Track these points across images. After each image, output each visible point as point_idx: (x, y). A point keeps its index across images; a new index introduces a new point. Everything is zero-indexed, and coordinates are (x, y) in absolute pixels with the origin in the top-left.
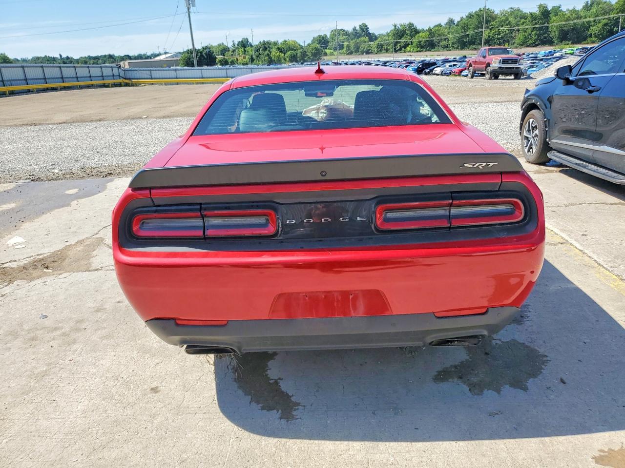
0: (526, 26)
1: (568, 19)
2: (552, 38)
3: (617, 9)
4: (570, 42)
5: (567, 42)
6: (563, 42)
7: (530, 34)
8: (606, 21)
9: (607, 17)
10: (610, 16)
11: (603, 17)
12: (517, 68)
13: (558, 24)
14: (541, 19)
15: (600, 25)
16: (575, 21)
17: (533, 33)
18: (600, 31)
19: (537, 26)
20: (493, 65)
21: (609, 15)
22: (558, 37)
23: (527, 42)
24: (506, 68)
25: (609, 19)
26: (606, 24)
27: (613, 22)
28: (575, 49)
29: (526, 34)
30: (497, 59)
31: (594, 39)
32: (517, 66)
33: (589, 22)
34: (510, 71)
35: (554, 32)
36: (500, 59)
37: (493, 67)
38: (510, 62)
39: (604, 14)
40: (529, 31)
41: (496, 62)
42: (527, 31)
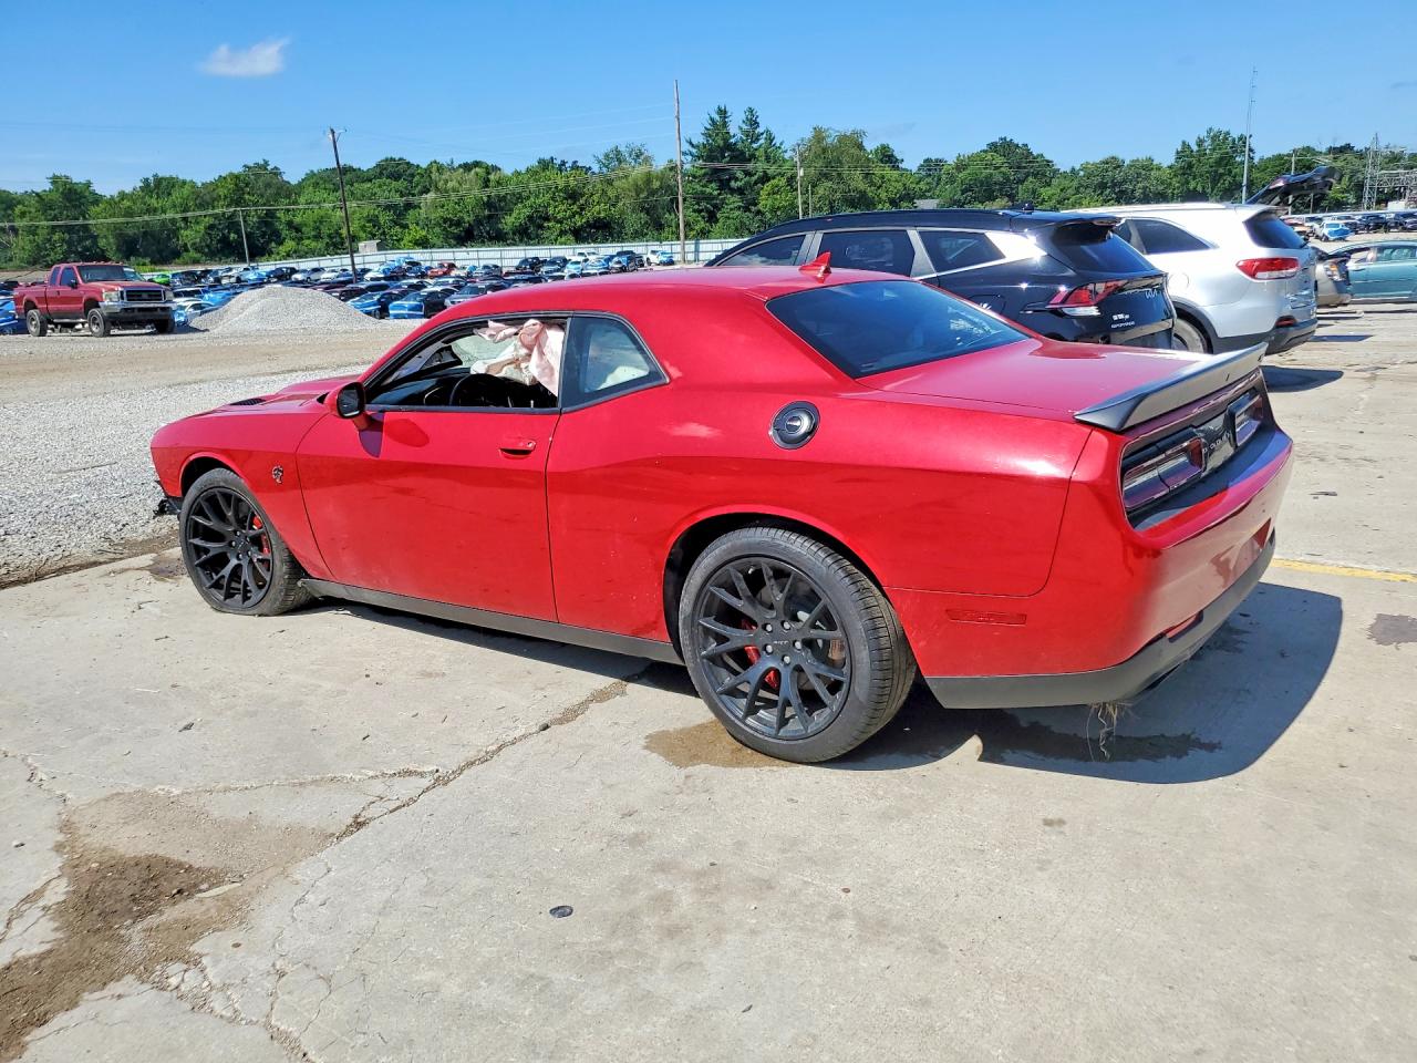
0: (31, 220)
1: (129, 213)
2: (103, 251)
3: (226, 197)
4: (147, 261)
5: (141, 260)
6: (132, 259)
7: (49, 240)
8: (212, 221)
9: (210, 212)
10: (216, 211)
11: (203, 213)
12: (163, 309)
13: (110, 220)
14: (66, 208)
15: (201, 227)
16: (146, 218)
17: (56, 237)
18: (202, 240)
19: (60, 223)
20: (106, 303)
21: (213, 208)
22: (117, 249)
23: (44, 257)
24: (140, 309)
25: (216, 216)
26: (211, 227)
27: (225, 223)
28: (169, 274)
29: (39, 239)
30: (113, 290)
31: (193, 254)
32: (163, 305)
33: (173, 221)
34: (149, 316)
35: (105, 237)
36: (120, 289)
37: (107, 307)
38: (145, 296)
39: (201, 206)
40: (43, 233)
41: (111, 298)
42: (39, 231)
